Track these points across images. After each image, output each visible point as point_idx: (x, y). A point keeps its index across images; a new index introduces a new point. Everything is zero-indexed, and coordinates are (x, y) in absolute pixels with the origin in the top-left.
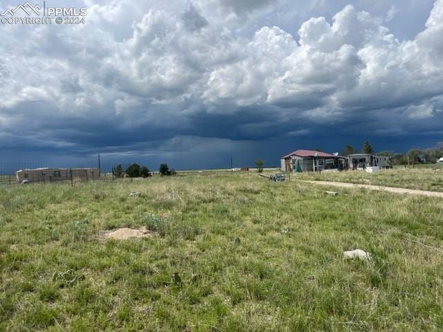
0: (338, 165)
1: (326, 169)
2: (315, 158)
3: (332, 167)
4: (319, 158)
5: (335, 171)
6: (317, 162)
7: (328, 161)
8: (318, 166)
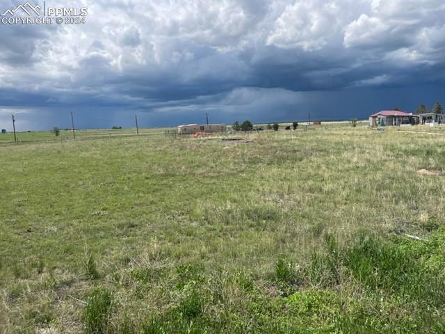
0: (411, 121)
1: (403, 124)
2: (395, 117)
3: (407, 123)
4: (398, 116)
5: (409, 125)
6: (397, 119)
7: (404, 119)
8: (397, 122)
